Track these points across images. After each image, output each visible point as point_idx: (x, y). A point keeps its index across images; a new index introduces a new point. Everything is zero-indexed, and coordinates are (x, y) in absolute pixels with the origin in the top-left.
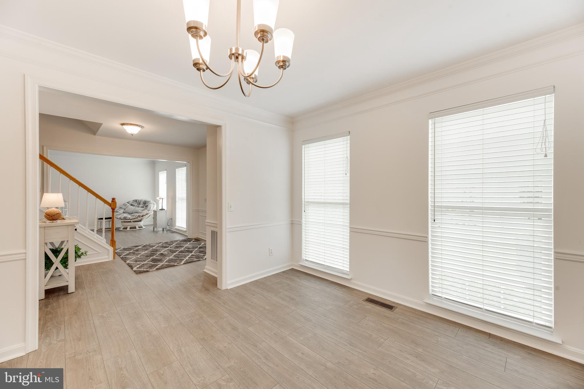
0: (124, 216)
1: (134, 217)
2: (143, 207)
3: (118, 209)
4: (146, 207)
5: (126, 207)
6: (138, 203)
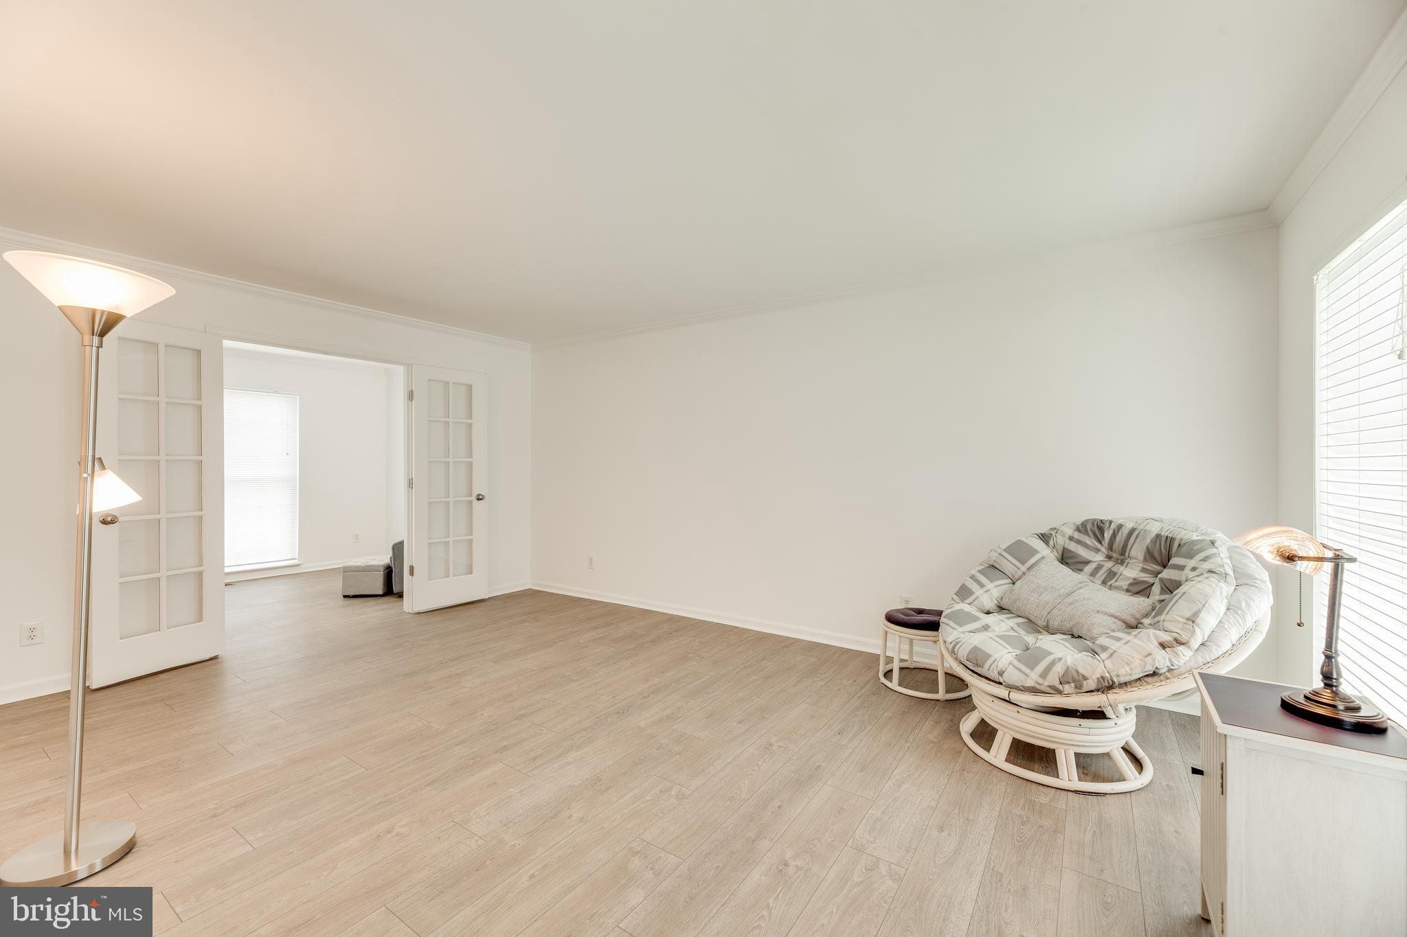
0: (980, 638)
4: (1162, 594)
5: (1024, 568)
6: (1110, 547)
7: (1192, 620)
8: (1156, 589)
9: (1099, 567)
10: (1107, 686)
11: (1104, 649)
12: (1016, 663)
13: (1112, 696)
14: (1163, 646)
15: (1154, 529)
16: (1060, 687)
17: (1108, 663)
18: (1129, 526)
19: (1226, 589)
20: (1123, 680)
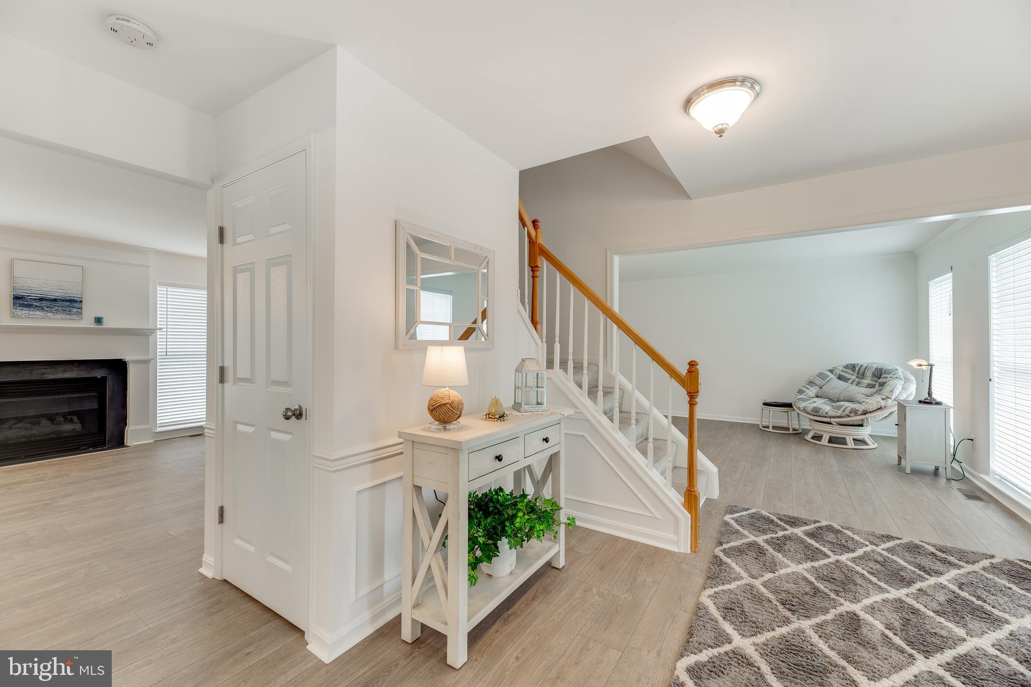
0: (814, 405)
1: (839, 413)
2: (872, 386)
3: (803, 386)
4: (880, 386)
5: (824, 382)
6: (858, 373)
7: (892, 391)
8: (877, 386)
9: (854, 381)
10: (865, 413)
11: (864, 402)
12: (832, 409)
13: (867, 416)
14: (883, 399)
15: (875, 366)
16: (849, 414)
17: (866, 406)
18: (866, 365)
19: (902, 382)
20: (871, 410)
